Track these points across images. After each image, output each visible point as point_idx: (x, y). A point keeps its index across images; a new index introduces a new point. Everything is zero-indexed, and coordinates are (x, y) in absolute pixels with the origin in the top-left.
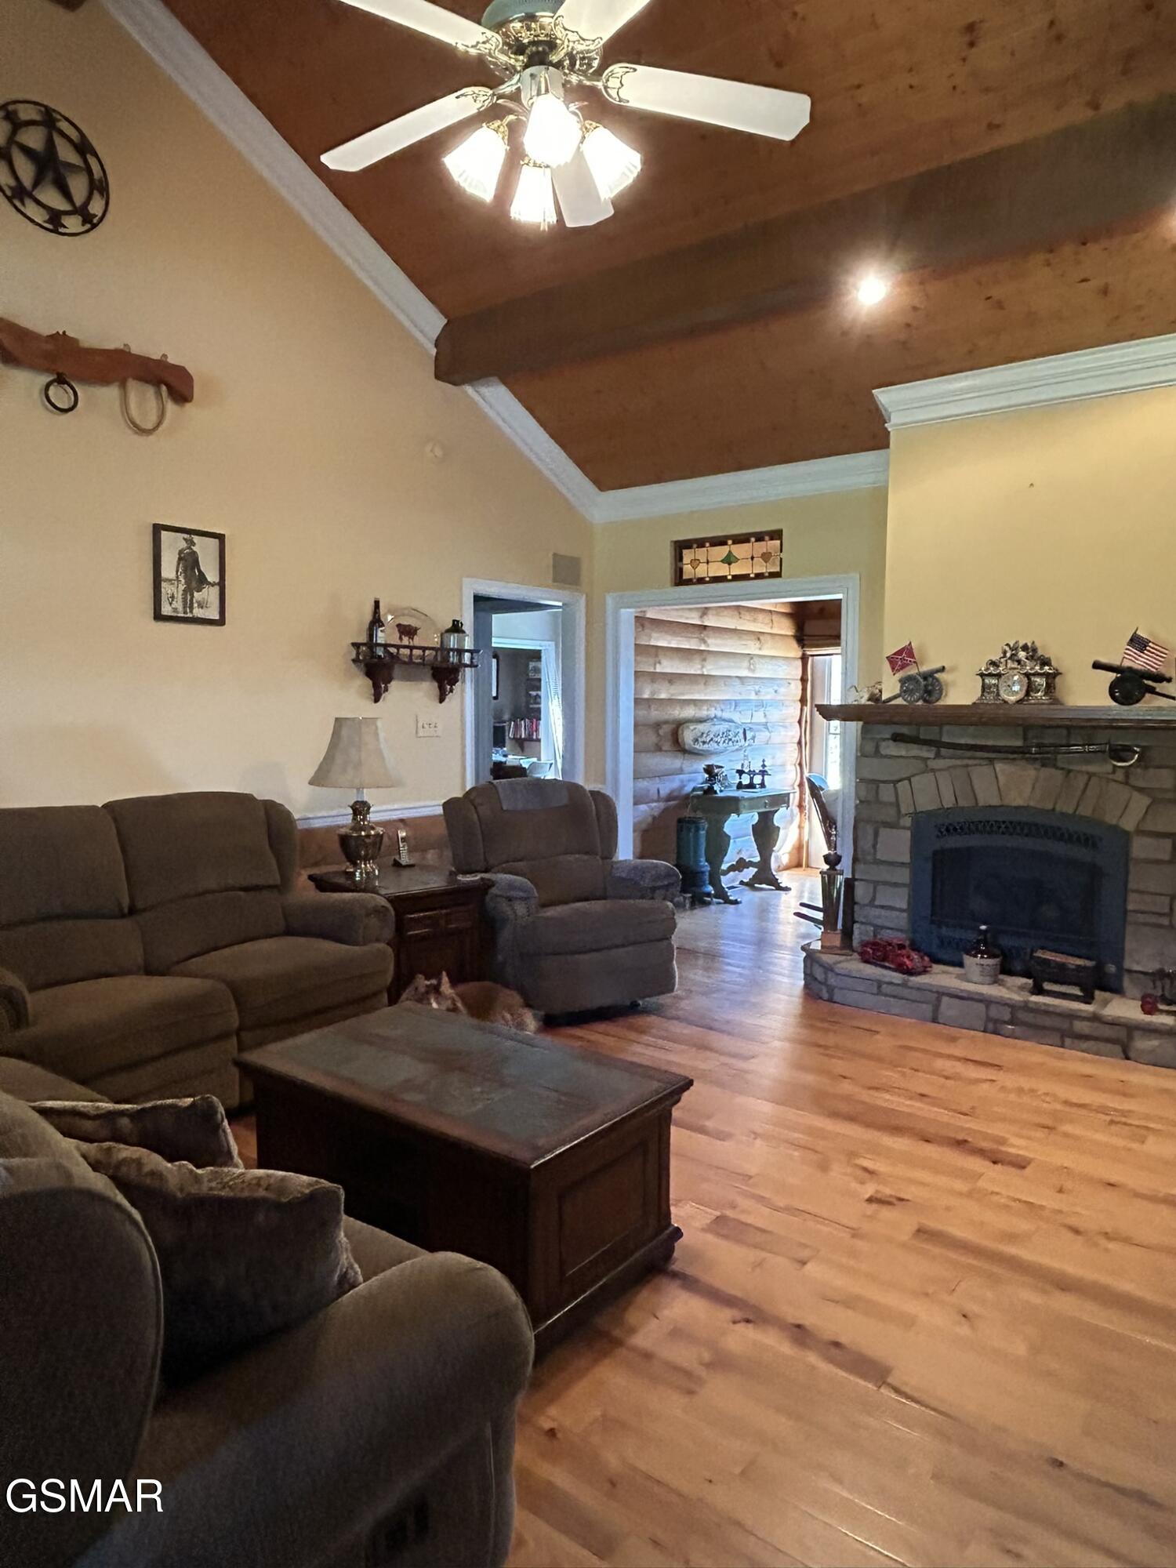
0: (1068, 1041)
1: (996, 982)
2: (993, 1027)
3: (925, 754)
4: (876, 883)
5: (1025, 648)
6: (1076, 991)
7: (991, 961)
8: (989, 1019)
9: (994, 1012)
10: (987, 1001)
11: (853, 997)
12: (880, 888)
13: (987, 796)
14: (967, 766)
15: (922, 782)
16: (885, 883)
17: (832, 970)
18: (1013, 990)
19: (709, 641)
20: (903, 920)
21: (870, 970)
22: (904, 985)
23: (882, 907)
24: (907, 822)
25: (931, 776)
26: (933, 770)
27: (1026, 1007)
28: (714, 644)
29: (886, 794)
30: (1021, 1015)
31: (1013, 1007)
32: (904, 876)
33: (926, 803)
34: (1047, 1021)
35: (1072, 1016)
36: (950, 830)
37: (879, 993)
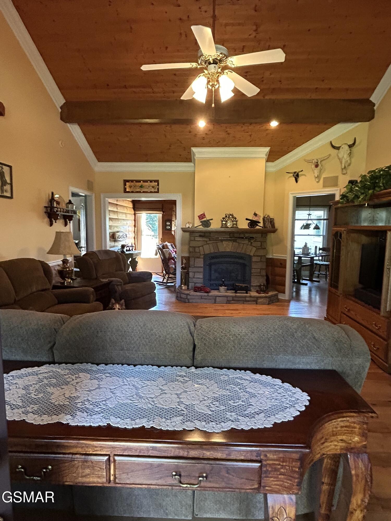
0: (245, 302)
1: (226, 292)
2: (228, 302)
3: (207, 240)
4: (194, 272)
5: (231, 215)
6: (245, 292)
7: (225, 287)
8: (227, 300)
9: (229, 299)
10: (227, 297)
11: (194, 301)
12: (196, 273)
13: (221, 249)
14: (216, 242)
15: (206, 247)
16: (196, 272)
17: (189, 295)
18: (230, 293)
19: (119, 208)
20: (201, 281)
21: (198, 294)
22: (208, 296)
23: (197, 278)
24: (202, 256)
25: (208, 245)
26: (208, 244)
27: (236, 296)
28: (120, 210)
29: (197, 250)
30: (235, 299)
31: (233, 297)
32: (202, 270)
33: (207, 252)
34: (240, 299)
35: (246, 297)
36: (213, 258)
37: (202, 298)
